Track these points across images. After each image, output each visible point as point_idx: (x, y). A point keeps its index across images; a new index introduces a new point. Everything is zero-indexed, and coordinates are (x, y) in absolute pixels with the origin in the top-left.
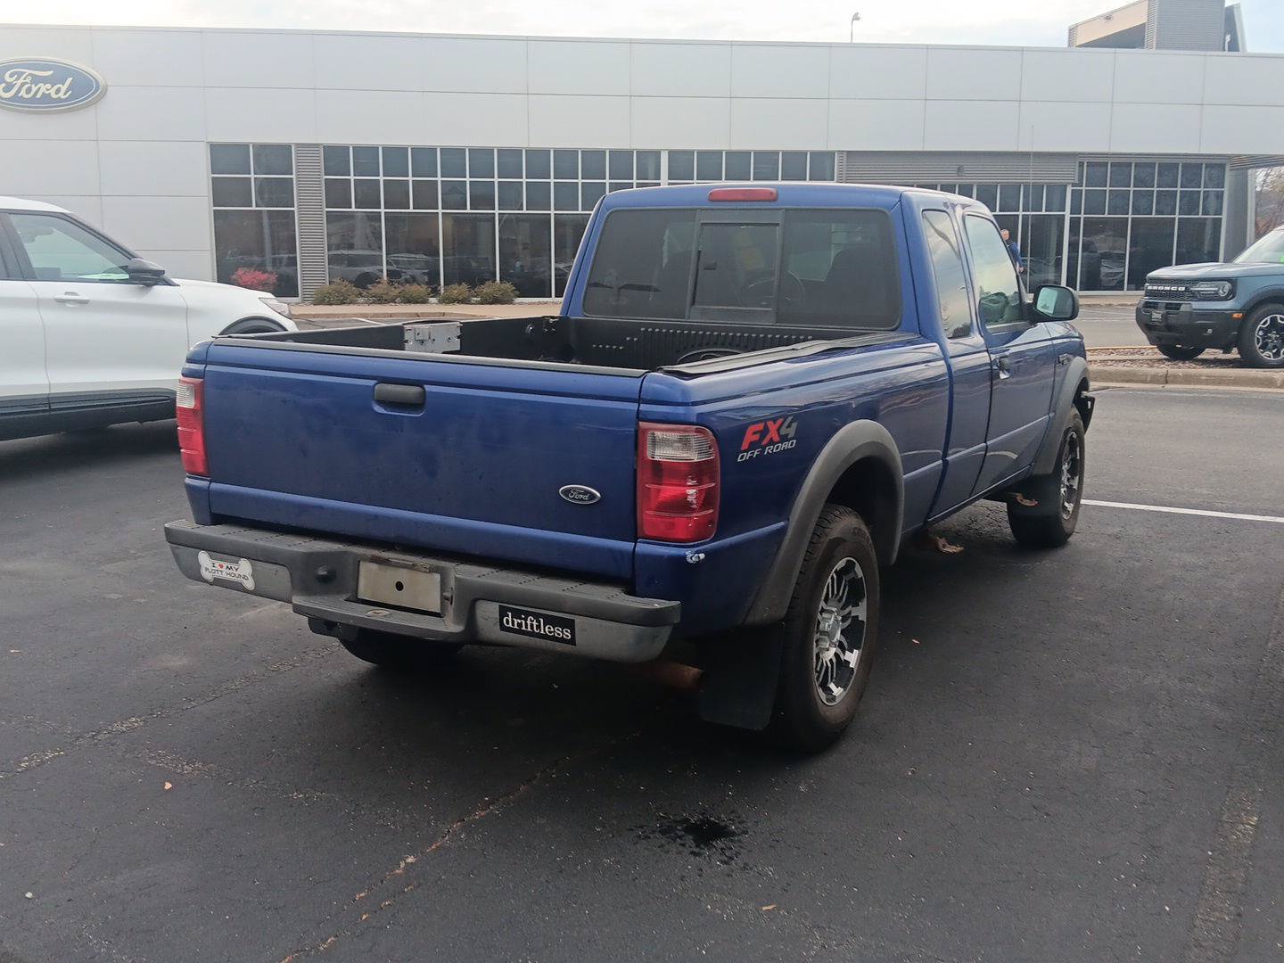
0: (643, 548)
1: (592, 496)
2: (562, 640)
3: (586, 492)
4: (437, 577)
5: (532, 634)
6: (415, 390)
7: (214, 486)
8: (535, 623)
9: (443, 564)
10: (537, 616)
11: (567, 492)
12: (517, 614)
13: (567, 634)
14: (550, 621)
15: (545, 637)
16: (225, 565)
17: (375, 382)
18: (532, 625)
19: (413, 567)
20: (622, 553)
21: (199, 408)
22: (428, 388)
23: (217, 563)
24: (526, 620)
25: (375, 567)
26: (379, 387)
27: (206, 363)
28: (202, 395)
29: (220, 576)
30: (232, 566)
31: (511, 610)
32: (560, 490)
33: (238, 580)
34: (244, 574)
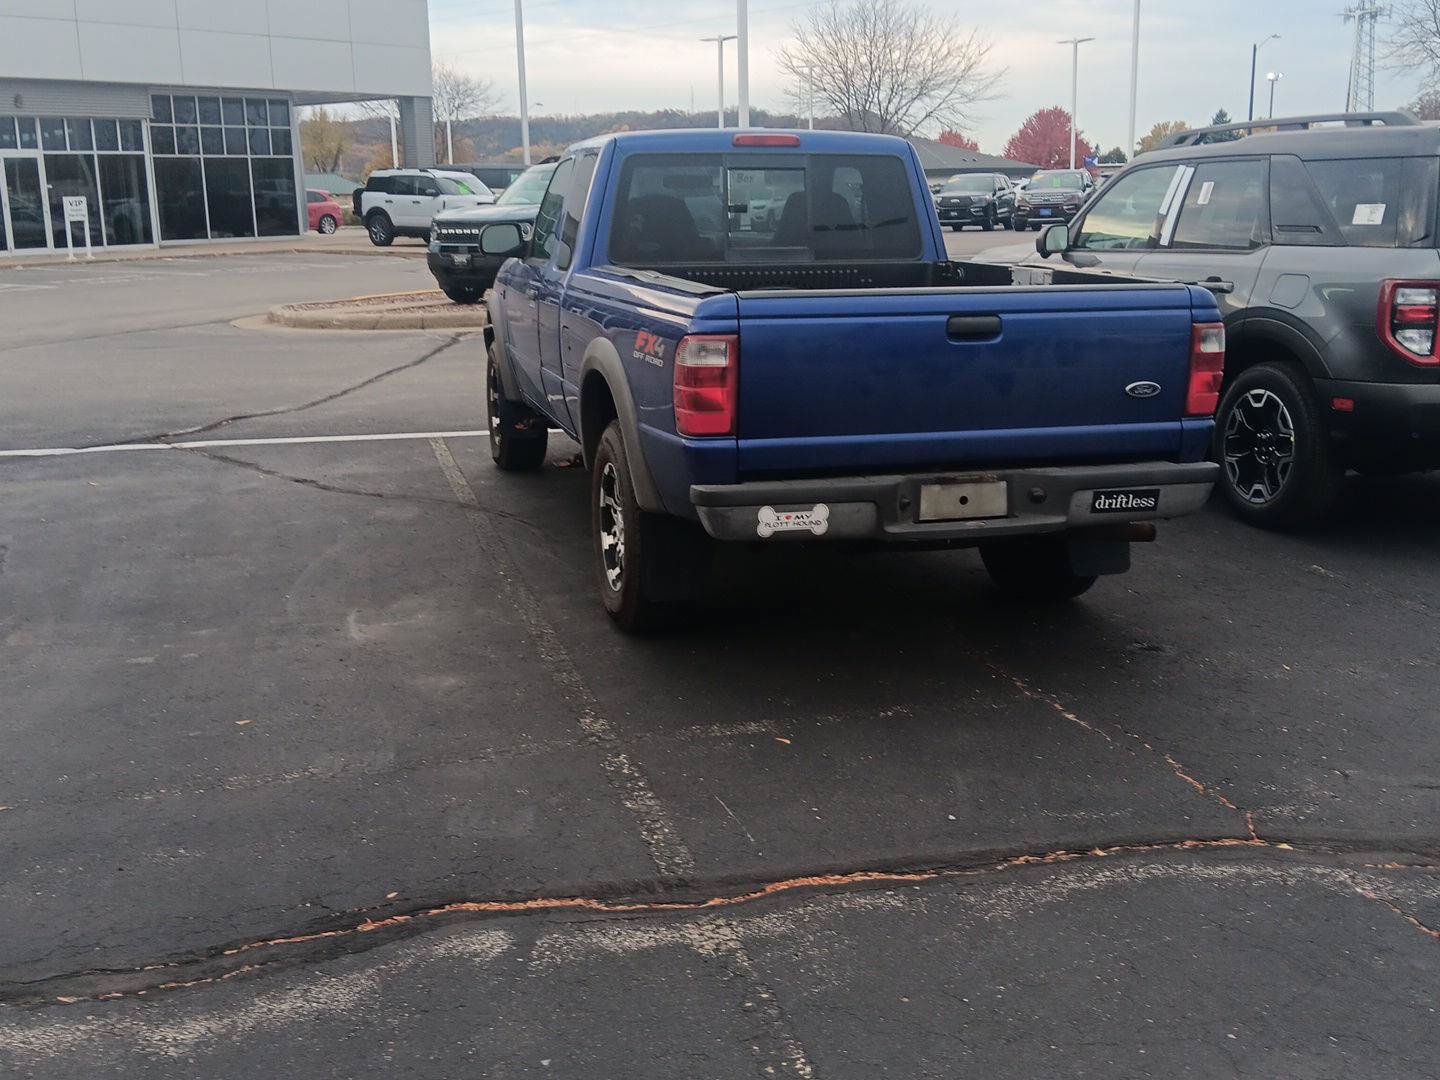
0: (1188, 424)
1: (1155, 389)
2: (1147, 509)
3: (1150, 386)
4: (1003, 484)
5: (1122, 509)
6: (994, 319)
7: (742, 443)
8: (1125, 500)
9: (1008, 472)
10: (1126, 494)
11: (1132, 390)
12: (1109, 496)
13: (1151, 502)
14: (1138, 495)
15: (1133, 509)
16: (794, 515)
17: (948, 317)
18: (1121, 502)
19: (980, 480)
20: (1172, 432)
21: (735, 365)
22: (1004, 317)
23: (783, 516)
24: (1116, 499)
25: (937, 488)
26: (955, 320)
27: (738, 317)
28: (738, 351)
29: (784, 528)
30: (804, 514)
31: (1103, 493)
32: (1128, 388)
33: (807, 527)
34: (817, 519)
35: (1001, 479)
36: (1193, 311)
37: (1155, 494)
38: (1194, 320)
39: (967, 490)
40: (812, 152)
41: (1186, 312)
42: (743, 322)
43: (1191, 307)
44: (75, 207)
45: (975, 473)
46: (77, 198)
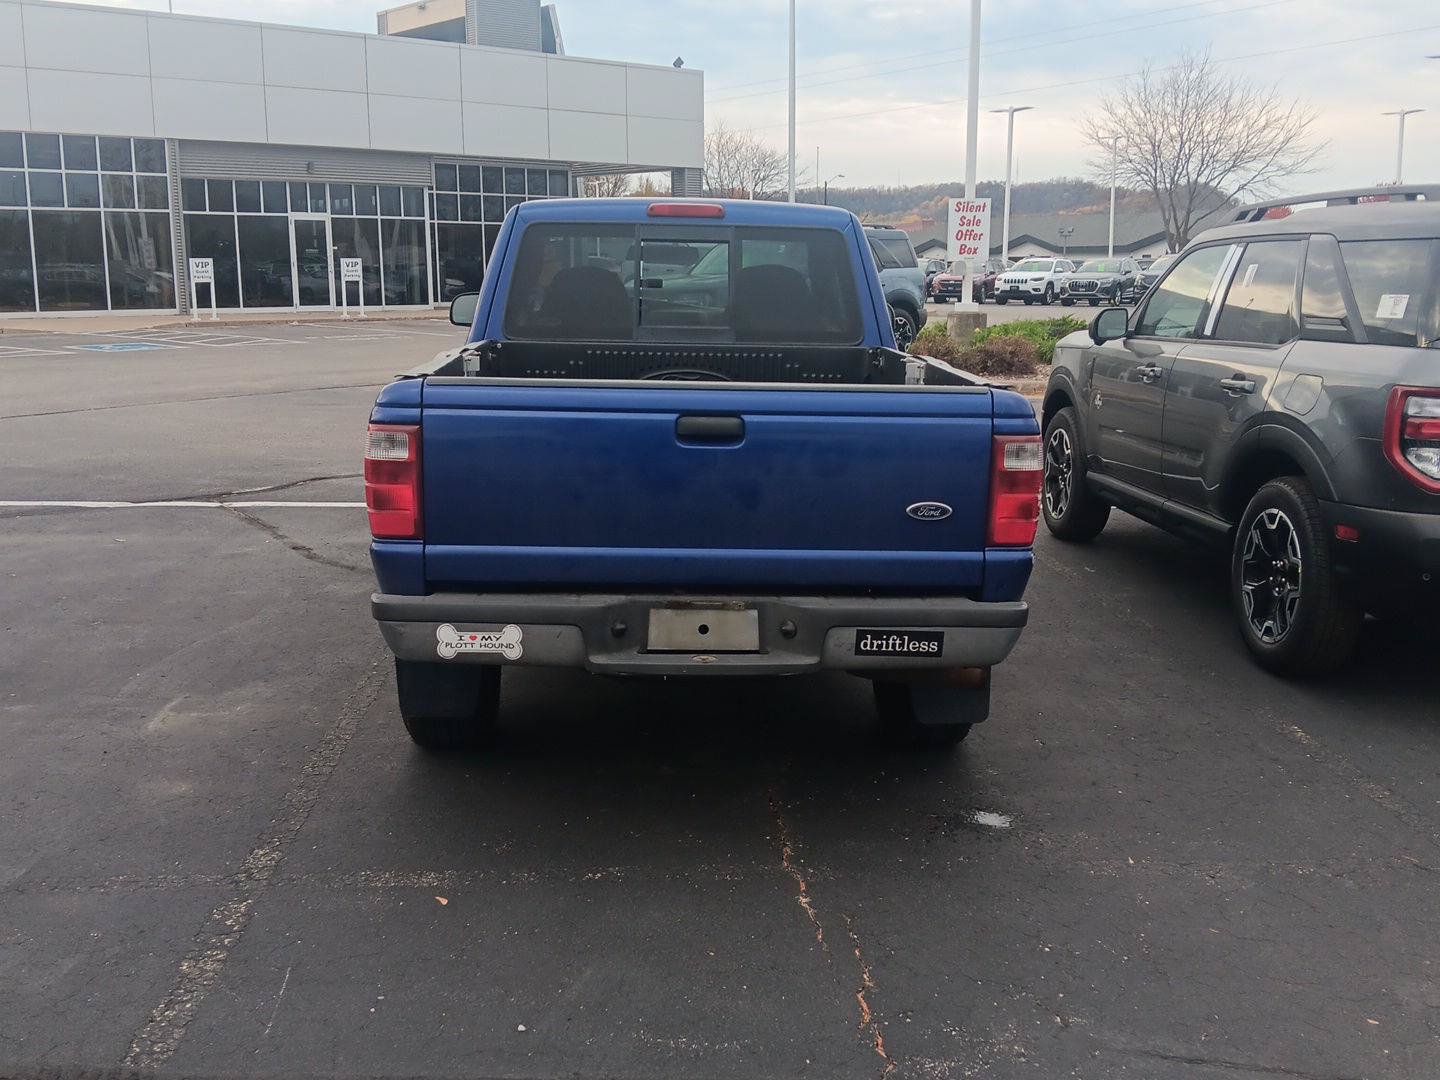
0: (992, 555)
1: (944, 511)
2: (928, 654)
3: (937, 508)
4: (754, 613)
5: (894, 653)
6: (734, 421)
7: (430, 549)
8: (898, 642)
9: (760, 599)
10: (900, 635)
11: (915, 511)
12: (877, 636)
13: (934, 646)
14: (914, 637)
15: (909, 653)
16: (479, 635)
17: (677, 415)
18: (894, 645)
19: (723, 607)
20: (972, 563)
21: (414, 459)
22: (747, 418)
23: (467, 636)
24: (887, 640)
25: (668, 612)
26: (685, 420)
27: (422, 406)
28: (419, 443)
29: (469, 649)
30: (492, 635)
31: (869, 632)
32: (908, 509)
33: (499, 650)
34: (509, 642)
35: (749, 607)
36: (997, 421)
37: (938, 637)
38: (995, 430)
39: (708, 617)
40: (737, 224)
41: (988, 421)
42: (427, 412)
43: (993, 416)
44: (350, 268)
45: (715, 598)
46: (354, 260)
